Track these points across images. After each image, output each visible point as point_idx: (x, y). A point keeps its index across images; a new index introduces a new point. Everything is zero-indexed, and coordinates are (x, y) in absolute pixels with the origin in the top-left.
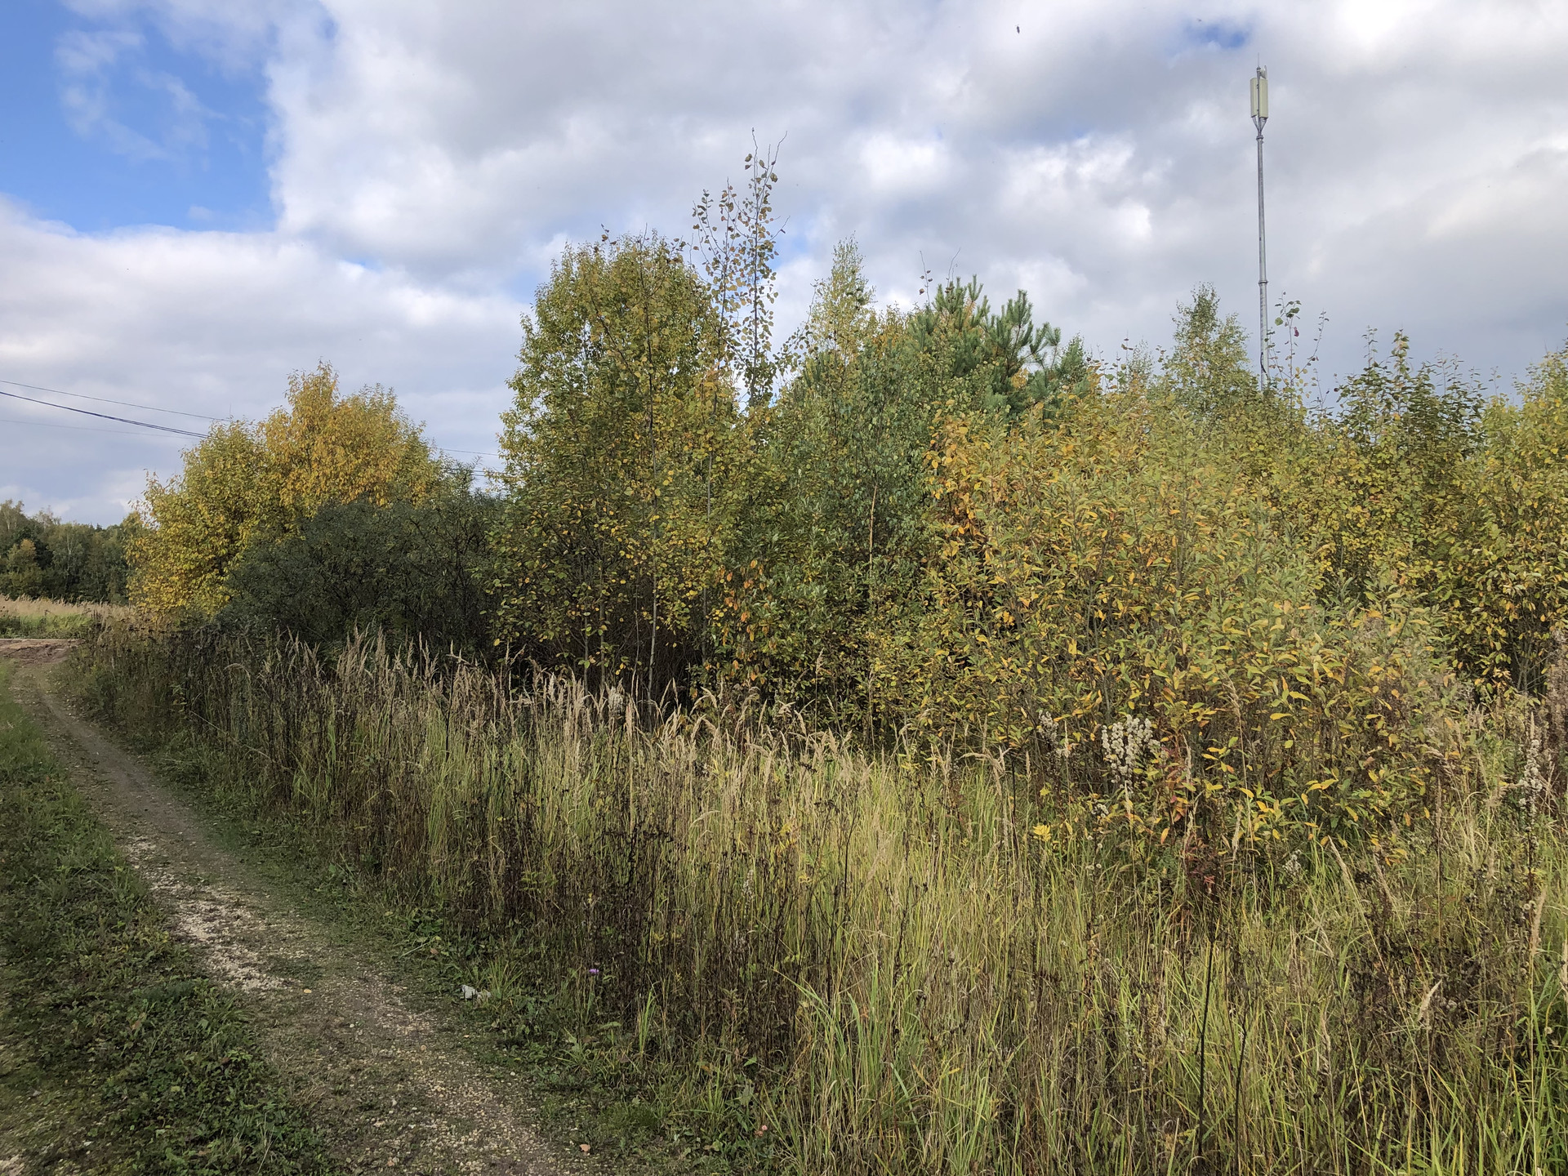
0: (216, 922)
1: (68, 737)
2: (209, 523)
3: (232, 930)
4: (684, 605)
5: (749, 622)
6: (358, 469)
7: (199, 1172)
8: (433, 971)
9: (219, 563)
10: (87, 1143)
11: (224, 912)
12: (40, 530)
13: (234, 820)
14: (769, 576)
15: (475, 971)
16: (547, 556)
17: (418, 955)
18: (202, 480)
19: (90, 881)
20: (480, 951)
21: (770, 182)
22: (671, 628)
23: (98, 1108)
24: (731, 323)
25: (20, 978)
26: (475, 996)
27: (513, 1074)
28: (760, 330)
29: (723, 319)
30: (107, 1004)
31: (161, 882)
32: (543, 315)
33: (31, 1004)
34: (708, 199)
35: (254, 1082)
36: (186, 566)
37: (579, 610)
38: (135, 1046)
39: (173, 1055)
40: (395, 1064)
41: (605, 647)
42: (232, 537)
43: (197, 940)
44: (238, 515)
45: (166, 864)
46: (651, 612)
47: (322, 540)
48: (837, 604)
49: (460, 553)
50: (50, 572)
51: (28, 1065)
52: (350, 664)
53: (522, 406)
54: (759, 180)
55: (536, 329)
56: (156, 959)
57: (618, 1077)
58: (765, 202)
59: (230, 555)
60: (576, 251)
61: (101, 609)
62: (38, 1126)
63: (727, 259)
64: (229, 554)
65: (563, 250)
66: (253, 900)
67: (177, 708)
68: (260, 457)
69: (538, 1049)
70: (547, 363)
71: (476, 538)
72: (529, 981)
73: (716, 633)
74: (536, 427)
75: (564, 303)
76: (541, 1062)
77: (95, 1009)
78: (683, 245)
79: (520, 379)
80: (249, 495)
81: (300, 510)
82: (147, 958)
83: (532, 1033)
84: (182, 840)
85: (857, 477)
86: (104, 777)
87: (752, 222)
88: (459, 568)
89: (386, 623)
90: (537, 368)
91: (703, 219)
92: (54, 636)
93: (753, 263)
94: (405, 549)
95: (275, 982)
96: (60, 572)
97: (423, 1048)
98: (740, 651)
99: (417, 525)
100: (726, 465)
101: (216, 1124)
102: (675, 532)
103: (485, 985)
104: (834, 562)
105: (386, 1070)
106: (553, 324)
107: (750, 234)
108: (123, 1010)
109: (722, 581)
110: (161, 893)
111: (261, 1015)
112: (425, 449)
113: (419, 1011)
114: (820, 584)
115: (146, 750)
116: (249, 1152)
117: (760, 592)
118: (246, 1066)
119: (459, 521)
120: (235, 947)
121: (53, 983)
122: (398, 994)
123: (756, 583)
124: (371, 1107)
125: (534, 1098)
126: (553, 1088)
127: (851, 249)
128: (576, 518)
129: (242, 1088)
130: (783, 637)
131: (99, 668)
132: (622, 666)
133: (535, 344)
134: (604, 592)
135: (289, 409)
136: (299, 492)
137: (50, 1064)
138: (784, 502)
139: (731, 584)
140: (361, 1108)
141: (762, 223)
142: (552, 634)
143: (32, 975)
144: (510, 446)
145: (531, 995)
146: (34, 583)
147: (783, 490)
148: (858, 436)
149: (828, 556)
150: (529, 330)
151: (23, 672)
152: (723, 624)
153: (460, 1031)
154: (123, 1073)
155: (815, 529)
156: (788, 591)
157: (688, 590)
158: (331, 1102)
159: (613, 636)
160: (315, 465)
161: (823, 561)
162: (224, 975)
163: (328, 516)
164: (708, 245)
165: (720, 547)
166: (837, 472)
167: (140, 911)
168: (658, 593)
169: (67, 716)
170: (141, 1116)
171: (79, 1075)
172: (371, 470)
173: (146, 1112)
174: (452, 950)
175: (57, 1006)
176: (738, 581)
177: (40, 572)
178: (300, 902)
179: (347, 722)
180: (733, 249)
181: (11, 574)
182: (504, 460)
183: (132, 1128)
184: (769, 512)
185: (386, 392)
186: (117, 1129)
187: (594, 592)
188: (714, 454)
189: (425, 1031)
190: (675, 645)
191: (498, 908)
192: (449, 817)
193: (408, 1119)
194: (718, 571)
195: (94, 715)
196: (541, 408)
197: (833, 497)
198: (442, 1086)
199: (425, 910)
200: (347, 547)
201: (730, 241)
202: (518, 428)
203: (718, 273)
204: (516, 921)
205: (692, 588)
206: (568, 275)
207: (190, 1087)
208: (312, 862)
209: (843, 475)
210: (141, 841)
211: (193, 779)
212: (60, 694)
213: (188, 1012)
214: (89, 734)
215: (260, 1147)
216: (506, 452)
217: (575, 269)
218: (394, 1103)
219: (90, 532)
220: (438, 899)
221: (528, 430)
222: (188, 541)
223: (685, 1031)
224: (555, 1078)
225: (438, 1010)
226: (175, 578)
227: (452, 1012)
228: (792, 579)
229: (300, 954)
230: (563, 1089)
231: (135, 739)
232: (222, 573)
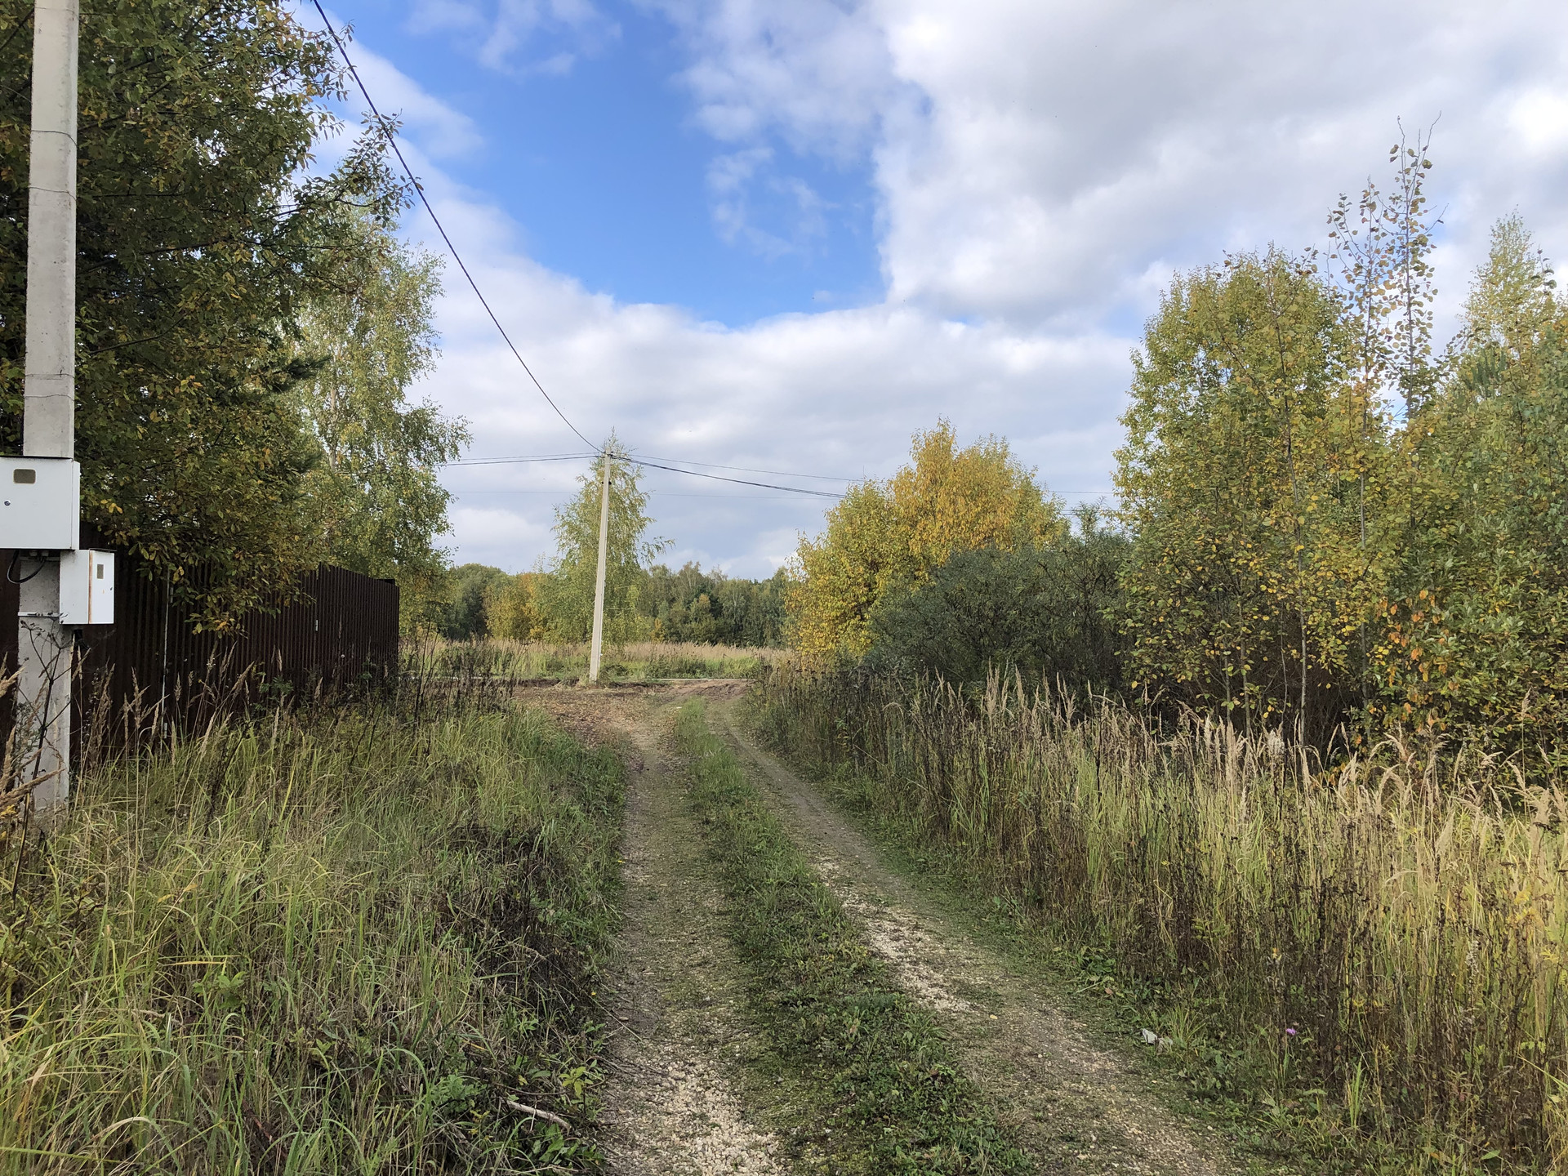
0: (901, 942)
1: (755, 765)
2: (850, 574)
3: (916, 951)
4: (1339, 642)
5: (1421, 659)
6: (978, 515)
7: (927, 1173)
8: (1111, 1012)
9: (859, 610)
10: (828, 1131)
11: (907, 934)
12: (712, 586)
13: (901, 847)
14: (1442, 607)
15: (1154, 1015)
16: (1180, 593)
17: (1093, 994)
18: (843, 535)
19: (793, 894)
20: (1156, 997)
21: (1422, 170)
22: (1326, 666)
23: (833, 1100)
24: (1379, 331)
25: (752, 976)
26: (1157, 1042)
27: (1210, 1128)
28: (1416, 333)
29: (1370, 327)
30: (826, 1007)
31: (848, 900)
32: (1153, 347)
33: (765, 1000)
34: (1345, 202)
35: (962, 1096)
36: (833, 614)
37: (1219, 648)
38: (855, 1048)
39: (886, 1061)
40: (1087, 1100)
41: (1248, 688)
42: (870, 586)
43: (888, 957)
44: (874, 566)
45: (850, 884)
46: (1300, 650)
47: (957, 586)
48: (1534, 638)
49: (1087, 593)
50: (721, 621)
51: (770, 1053)
52: (991, 704)
53: (1136, 442)
54: (1407, 171)
55: (1146, 362)
56: (858, 970)
57: (1329, 1150)
58: (1417, 193)
59: (869, 603)
60: (1185, 278)
61: (765, 652)
62: (786, 1109)
63: (1371, 262)
64: (868, 601)
65: (1172, 279)
66: (927, 924)
67: (841, 740)
68: (890, 511)
69: (1235, 1108)
70: (1159, 395)
71: (1105, 577)
72: (1212, 1033)
73: (1380, 672)
74: (1151, 462)
75: (1175, 332)
76: (1238, 1120)
77: (817, 1010)
78: (1315, 253)
79: (1132, 415)
80: (883, 547)
81: (927, 559)
82: (852, 969)
83: (1224, 1088)
84: (858, 863)
85: (1552, 488)
86: (787, 802)
87: (1402, 217)
88: (1088, 608)
89: (1020, 663)
90: (1150, 401)
91: (1341, 224)
92: (731, 677)
93: (1404, 261)
94: (1034, 590)
95: (963, 1005)
96: (728, 621)
97: (1113, 1087)
98: (1413, 692)
99: (1045, 568)
100: (1382, 486)
101: (935, 1131)
102: (1323, 563)
103: (1165, 1032)
104: (1527, 589)
105: (1080, 1104)
106: (1165, 355)
107: (1399, 230)
108: (839, 1014)
109: (1385, 615)
110: (852, 910)
111: (955, 1034)
112: (1038, 493)
113: (1102, 1050)
114: (1512, 614)
115: (816, 778)
116: (968, 1162)
117: (1432, 626)
118: (952, 1081)
119: (1086, 562)
120: (921, 967)
121: (779, 982)
122: (1078, 1030)
123: (1428, 616)
124: (1072, 1139)
125: (1237, 1158)
126: (1256, 1150)
127: (1513, 226)
128: (1211, 553)
129: (951, 1101)
130: (1465, 676)
131: (771, 704)
132: (1270, 709)
133: (1146, 378)
134: (1244, 629)
135: (914, 466)
136: (925, 542)
137: (787, 1055)
138: (1457, 523)
139: (1395, 618)
140: (1062, 1138)
141: (1414, 217)
142: (1190, 674)
143: (761, 974)
144: (1125, 483)
145: (1217, 1048)
146: (709, 631)
147: (1454, 510)
148: (1550, 440)
149: (1520, 582)
150: (1139, 364)
151: (712, 707)
152: (1387, 663)
153: (1147, 1075)
154: (848, 1071)
155: (1500, 552)
156: (1470, 624)
157: (1344, 624)
158: (1033, 1127)
159: (1256, 676)
160: (939, 516)
161: (1514, 589)
162: (917, 992)
163: (959, 565)
164: (1348, 252)
165: (1381, 577)
166: (1524, 483)
167: (838, 925)
168: (1308, 628)
169: (751, 747)
170: (869, 1112)
171: (813, 1068)
172: (990, 517)
173: (873, 1109)
174: (1126, 992)
175: (785, 1004)
176: (1405, 613)
177: (713, 622)
178: (971, 931)
179: (997, 758)
180: (1378, 251)
181: (694, 624)
182: (1119, 498)
183: (863, 1122)
184: (1439, 534)
185: (999, 441)
186: (851, 1122)
187: (1235, 631)
188: (1367, 474)
189: (1112, 1071)
190: (1328, 686)
191: (1172, 954)
192: (1107, 856)
193: (1110, 1157)
194: (1380, 605)
195: (771, 745)
196: (1154, 441)
197: (1521, 514)
198: (1138, 1128)
199: (1094, 950)
200: (980, 592)
201: (1374, 243)
202: (1131, 464)
203: (1361, 280)
204: (1190, 969)
205: (1349, 623)
206: (1179, 303)
207: (907, 1092)
208: (978, 892)
209: (1533, 487)
210: (827, 861)
211: (859, 807)
212: (743, 726)
213: (893, 1023)
214: (769, 762)
215: (978, 1159)
216: (1122, 490)
217: (1185, 297)
218: (1094, 1138)
219: (750, 585)
220: (1105, 939)
221: (1143, 465)
222: (834, 591)
223: (1407, 1110)
224: (1256, 1139)
225: (1121, 1051)
226: (825, 624)
227: (1135, 1055)
228: (1474, 610)
229: (980, 981)
230: (1267, 1153)
231: (807, 769)
232: (863, 619)
